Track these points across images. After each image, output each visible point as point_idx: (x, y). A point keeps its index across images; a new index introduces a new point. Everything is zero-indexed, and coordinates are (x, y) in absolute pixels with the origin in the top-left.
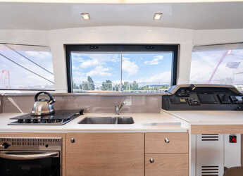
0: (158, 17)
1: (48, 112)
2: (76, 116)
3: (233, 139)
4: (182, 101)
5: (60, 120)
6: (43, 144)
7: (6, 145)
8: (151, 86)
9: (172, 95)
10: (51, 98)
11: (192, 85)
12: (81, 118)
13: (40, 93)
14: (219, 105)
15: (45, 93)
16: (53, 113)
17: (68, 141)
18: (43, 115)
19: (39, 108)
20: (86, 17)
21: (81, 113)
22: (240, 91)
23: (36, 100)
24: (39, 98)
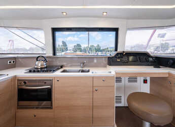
0: (105, 14)
1: (43, 66)
2: (58, 69)
3: (145, 81)
4: (118, 60)
5: (51, 71)
6: (43, 82)
7: (25, 83)
8: (110, 48)
9: (113, 57)
10: (45, 59)
11: (124, 52)
12: (62, 70)
13: (39, 57)
14: (139, 63)
15: (42, 56)
16: (46, 67)
17: (56, 80)
18: (41, 68)
19: (39, 64)
20: (65, 14)
21: (62, 67)
22: (151, 55)
23: (37, 60)
24: (38, 59)
